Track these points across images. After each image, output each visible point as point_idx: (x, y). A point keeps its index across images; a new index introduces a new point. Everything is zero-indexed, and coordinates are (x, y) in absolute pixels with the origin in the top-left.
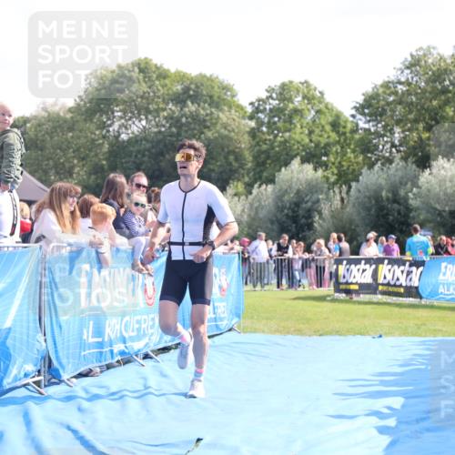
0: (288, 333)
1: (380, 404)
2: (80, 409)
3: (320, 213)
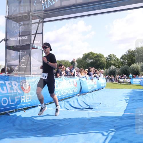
0: (112, 88)
1: (126, 98)
2: (84, 99)
3: (116, 72)
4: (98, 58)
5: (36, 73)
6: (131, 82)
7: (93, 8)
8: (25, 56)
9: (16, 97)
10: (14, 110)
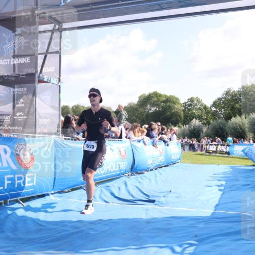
0: (193, 163)
1: (219, 183)
2: (139, 182)
3: (202, 131)
4: (168, 104)
5: (46, 131)
6: (230, 152)
7: (159, 5)
8: (25, 96)
9: (6, 177)
10: (3, 201)
